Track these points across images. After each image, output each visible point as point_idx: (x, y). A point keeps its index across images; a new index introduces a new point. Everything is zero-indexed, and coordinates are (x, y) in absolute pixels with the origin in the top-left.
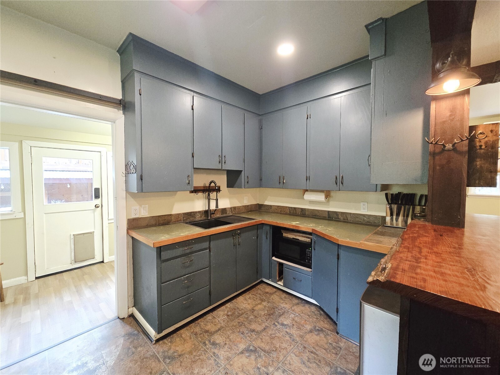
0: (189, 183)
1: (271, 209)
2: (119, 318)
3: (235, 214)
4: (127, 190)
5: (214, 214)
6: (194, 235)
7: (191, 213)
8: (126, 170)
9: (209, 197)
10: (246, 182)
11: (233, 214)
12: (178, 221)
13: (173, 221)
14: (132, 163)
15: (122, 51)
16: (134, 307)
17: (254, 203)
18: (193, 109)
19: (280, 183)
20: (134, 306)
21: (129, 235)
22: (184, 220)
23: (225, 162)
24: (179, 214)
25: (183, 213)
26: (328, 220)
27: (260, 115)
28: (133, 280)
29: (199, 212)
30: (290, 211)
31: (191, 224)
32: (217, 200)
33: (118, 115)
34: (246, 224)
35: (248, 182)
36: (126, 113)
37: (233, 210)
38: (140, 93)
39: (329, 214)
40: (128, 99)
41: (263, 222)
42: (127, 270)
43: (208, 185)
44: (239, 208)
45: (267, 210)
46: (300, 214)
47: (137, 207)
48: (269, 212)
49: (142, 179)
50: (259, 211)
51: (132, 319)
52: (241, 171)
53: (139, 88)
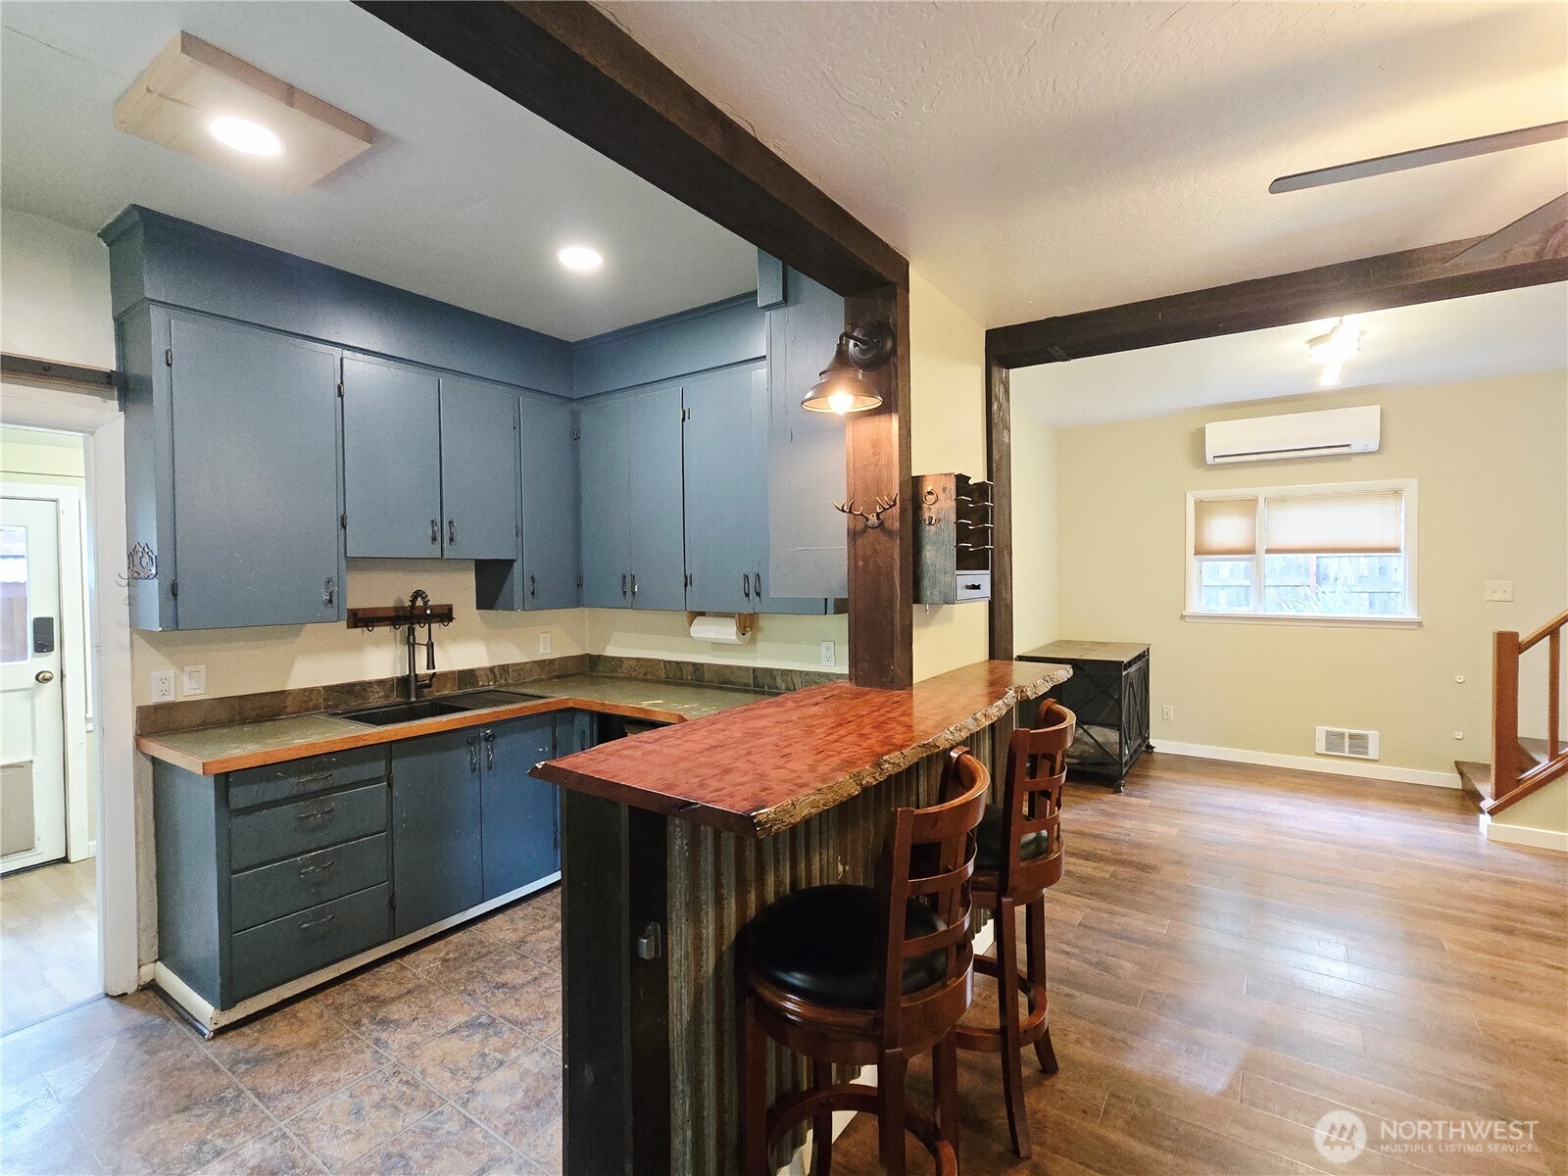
0: (330, 601)
1: (621, 667)
2: (107, 995)
3: (508, 685)
4: (133, 625)
5: (429, 686)
6: (334, 742)
7: (354, 685)
8: (129, 568)
9: (411, 637)
10: (528, 593)
11: (501, 686)
12: (307, 710)
13: (289, 709)
14: (147, 550)
15: (114, 235)
16: (159, 962)
17: (575, 651)
18: (341, 395)
19: (625, 593)
20: (160, 959)
21: (144, 754)
22: (330, 707)
23: (451, 540)
24: (312, 690)
25: (324, 688)
26: (755, 692)
27: (572, 400)
28: (155, 885)
29: (381, 682)
30: (666, 674)
31: (349, 718)
32: (430, 646)
33: (107, 413)
34: (513, 711)
35: (533, 593)
36: (131, 407)
37: (498, 676)
38: (167, 361)
39: (755, 677)
40: (135, 369)
41: (571, 705)
42: (137, 854)
43: (408, 604)
44: (520, 667)
45: (613, 671)
46: (692, 680)
47: (171, 672)
48: (617, 678)
49: (175, 595)
50: (590, 676)
51: (151, 994)
52: (511, 562)
53: (164, 347)
